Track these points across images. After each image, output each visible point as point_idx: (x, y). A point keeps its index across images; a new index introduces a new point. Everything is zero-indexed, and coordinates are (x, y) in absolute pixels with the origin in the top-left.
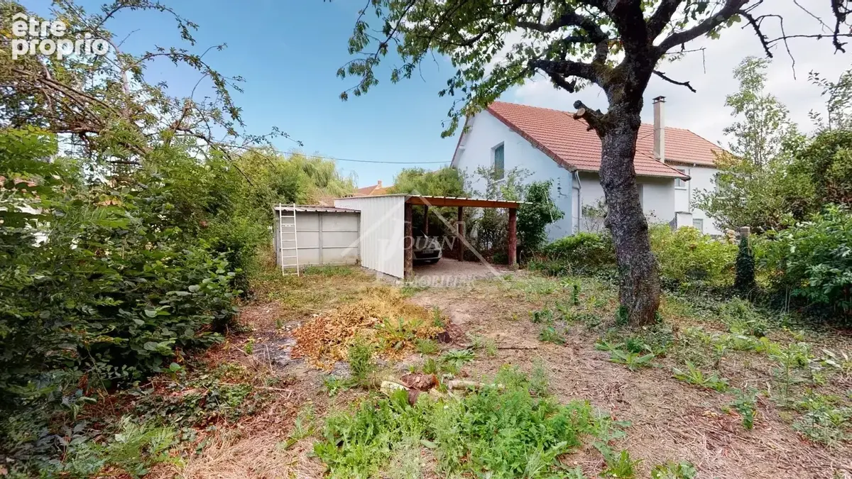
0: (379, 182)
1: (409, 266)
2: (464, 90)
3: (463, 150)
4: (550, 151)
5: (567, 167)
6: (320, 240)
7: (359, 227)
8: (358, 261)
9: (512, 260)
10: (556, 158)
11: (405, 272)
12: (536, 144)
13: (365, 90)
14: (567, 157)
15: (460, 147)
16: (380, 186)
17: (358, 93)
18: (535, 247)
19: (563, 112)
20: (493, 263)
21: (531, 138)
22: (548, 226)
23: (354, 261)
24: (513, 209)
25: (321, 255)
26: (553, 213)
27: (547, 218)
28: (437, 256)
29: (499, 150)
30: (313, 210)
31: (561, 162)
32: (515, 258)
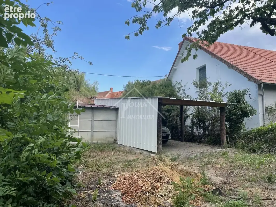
0: (111, 89)
1: (160, 144)
2: (198, 33)
3: (176, 69)
4: (241, 71)
5: (255, 81)
6: (92, 126)
7: (117, 117)
8: (116, 140)
9: (223, 142)
10: (246, 75)
11: (157, 148)
12: (231, 66)
13: (141, 33)
14: (254, 75)
15: (174, 67)
16: (112, 91)
17: (136, 35)
18: (238, 133)
19: (240, 46)
20: (207, 143)
21: (228, 63)
22: (246, 119)
23: (112, 140)
24: (222, 107)
25: (92, 136)
26: (250, 110)
27: (245, 114)
28: (168, 138)
29: (203, 70)
30: (90, 106)
31: (250, 78)
32: (225, 140)
